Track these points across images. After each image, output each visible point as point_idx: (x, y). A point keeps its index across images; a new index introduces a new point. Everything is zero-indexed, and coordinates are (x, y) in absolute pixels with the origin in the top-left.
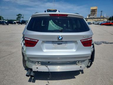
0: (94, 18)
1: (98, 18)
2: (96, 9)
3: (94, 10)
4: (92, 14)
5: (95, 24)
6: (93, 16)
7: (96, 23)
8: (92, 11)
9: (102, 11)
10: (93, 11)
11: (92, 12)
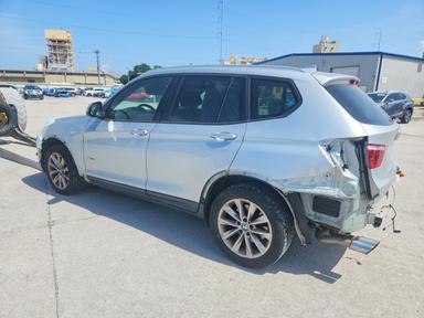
0: (71, 74)
1: (83, 74)
2: (65, 38)
3: (59, 41)
4: (55, 54)
5: (89, 95)
6: (64, 66)
7: (92, 92)
8: (51, 43)
9: (97, 52)
10: (57, 44)
11: (55, 47)
